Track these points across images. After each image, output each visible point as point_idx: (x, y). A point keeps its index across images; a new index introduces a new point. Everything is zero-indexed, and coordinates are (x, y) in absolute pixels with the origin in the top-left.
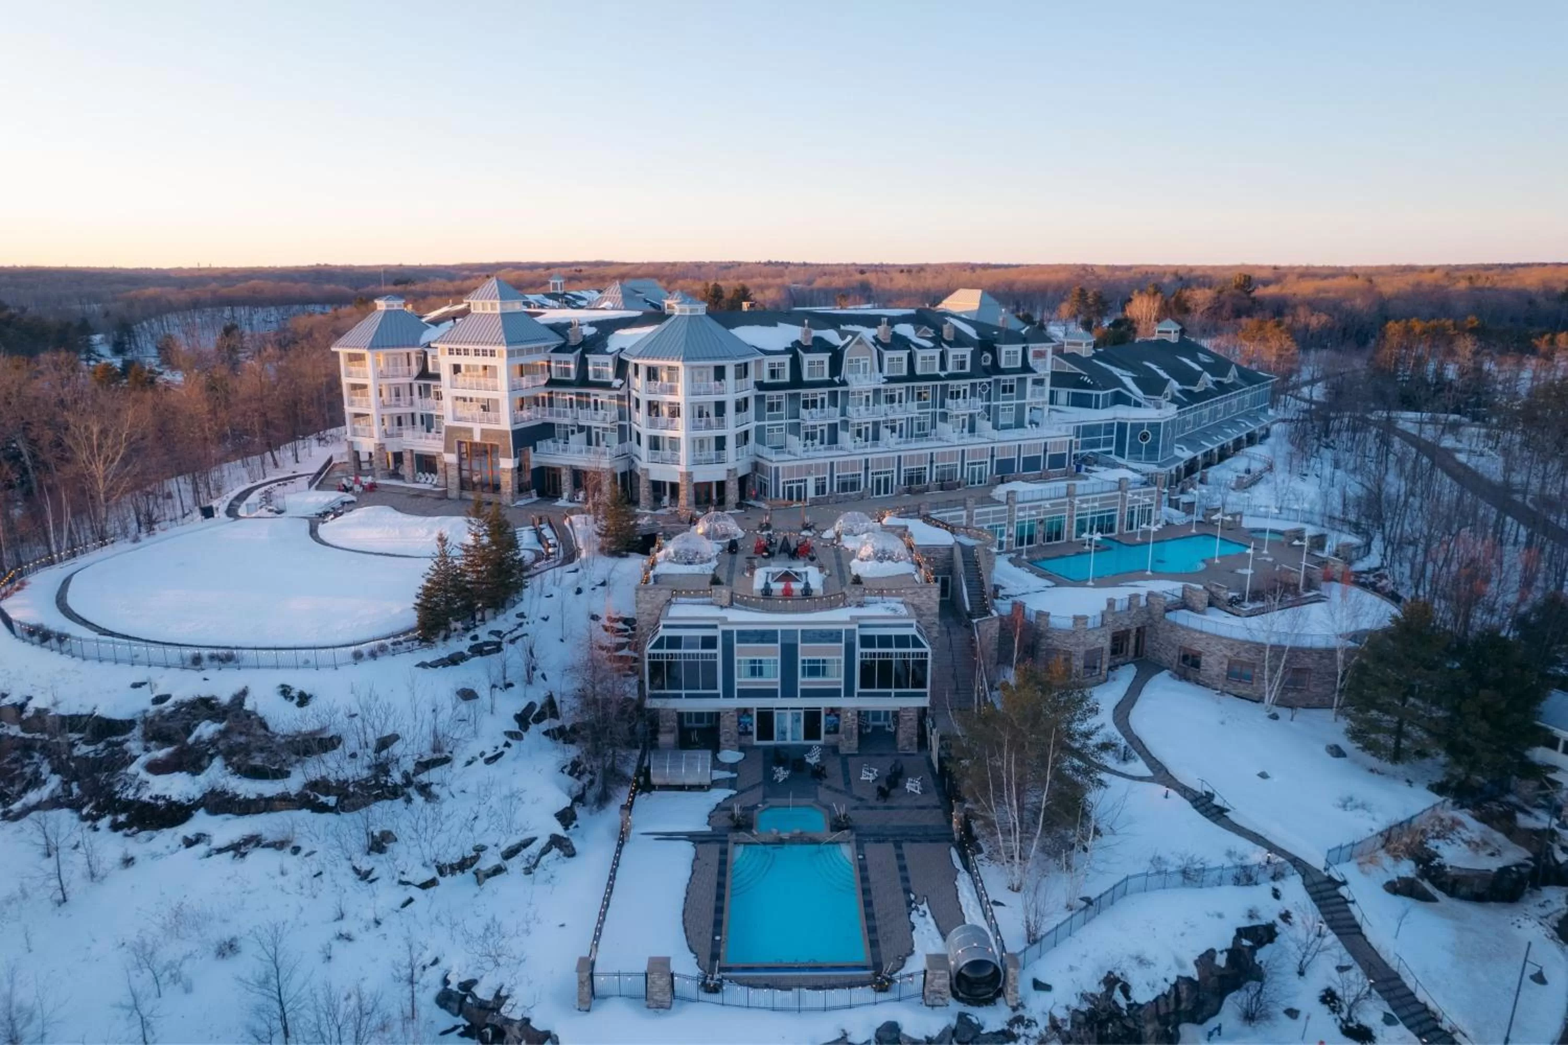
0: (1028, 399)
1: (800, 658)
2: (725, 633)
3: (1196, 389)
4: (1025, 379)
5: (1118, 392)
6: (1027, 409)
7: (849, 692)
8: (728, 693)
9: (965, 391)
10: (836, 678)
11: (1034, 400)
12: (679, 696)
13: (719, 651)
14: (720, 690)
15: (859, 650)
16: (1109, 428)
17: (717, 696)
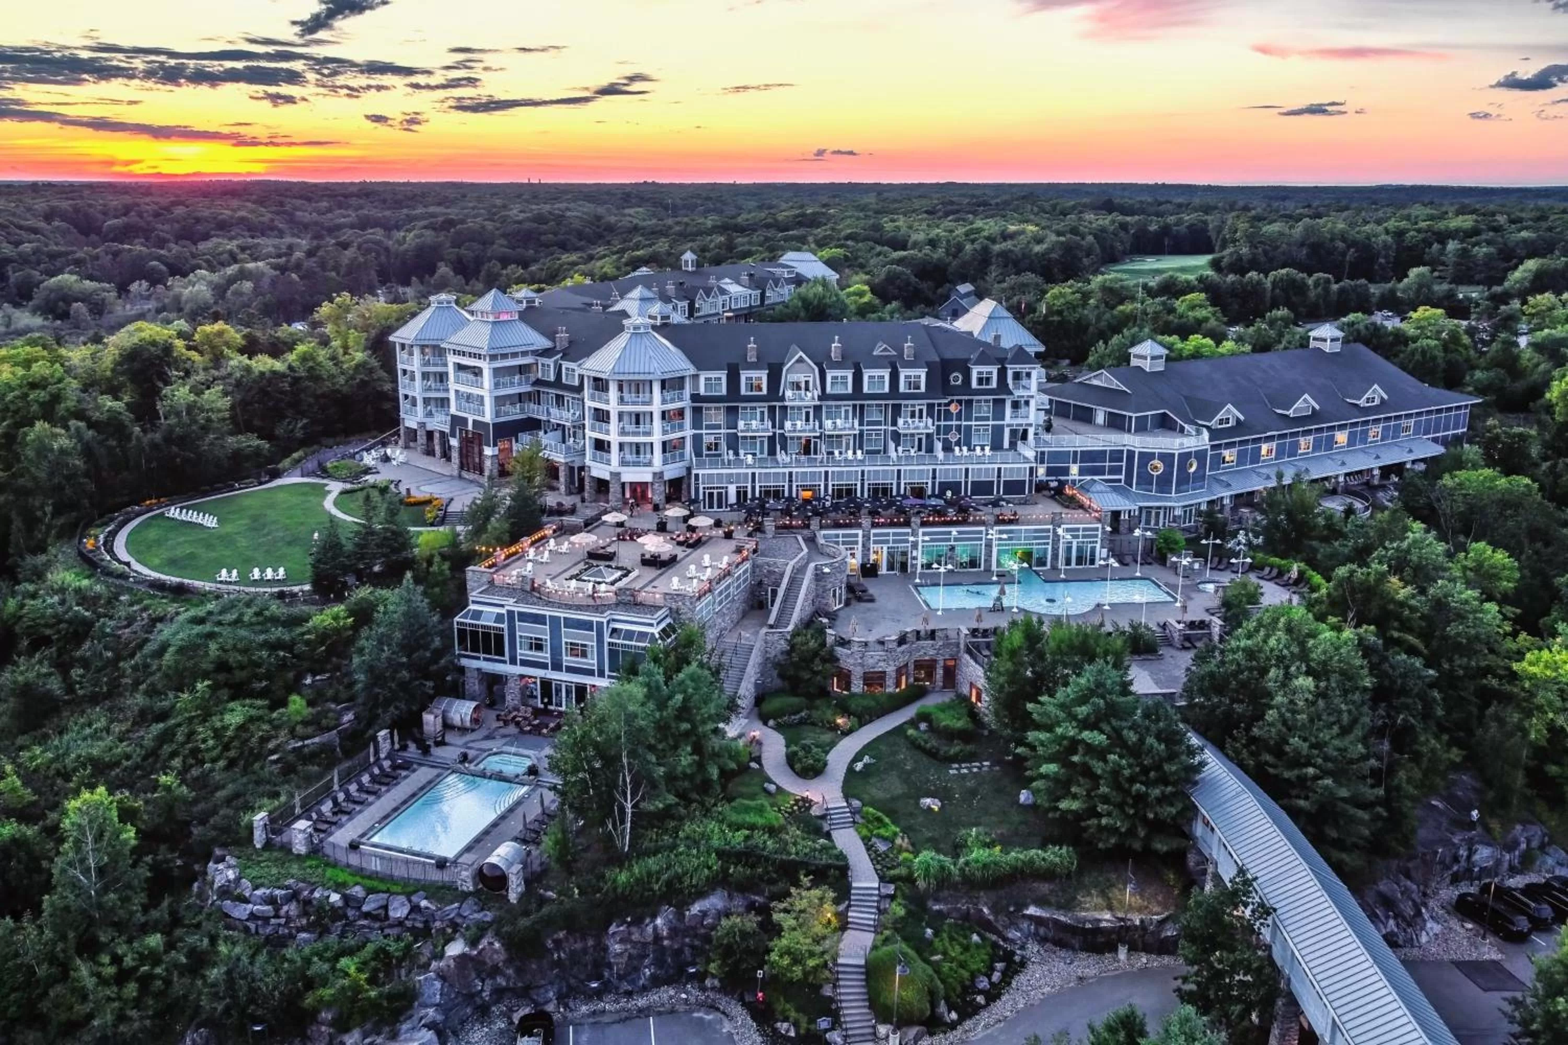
0: (1008, 419)
1: (564, 640)
2: (509, 612)
3: (1291, 413)
4: (1004, 401)
5: (1164, 414)
6: (1007, 431)
7: (601, 674)
8: (513, 661)
9: (921, 411)
10: (592, 662)
11: (1015, 422)
12: (478, 658)
13: (505, 626)
14: (507, 658)
15: (607, 639)
16: (1116, 455)
17: (504, 662)
